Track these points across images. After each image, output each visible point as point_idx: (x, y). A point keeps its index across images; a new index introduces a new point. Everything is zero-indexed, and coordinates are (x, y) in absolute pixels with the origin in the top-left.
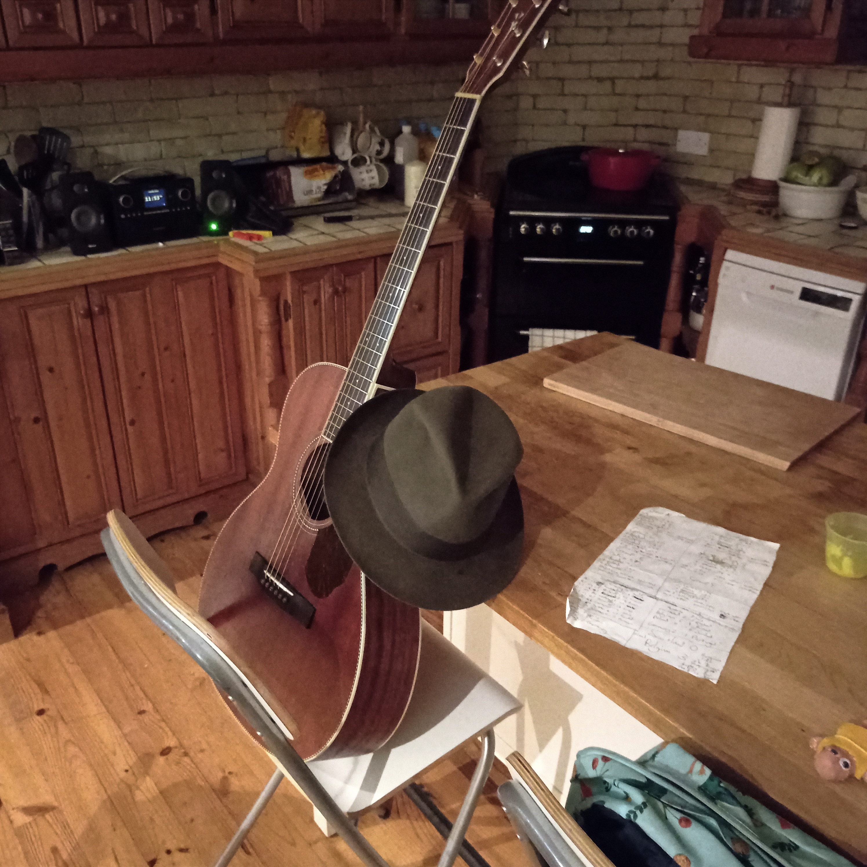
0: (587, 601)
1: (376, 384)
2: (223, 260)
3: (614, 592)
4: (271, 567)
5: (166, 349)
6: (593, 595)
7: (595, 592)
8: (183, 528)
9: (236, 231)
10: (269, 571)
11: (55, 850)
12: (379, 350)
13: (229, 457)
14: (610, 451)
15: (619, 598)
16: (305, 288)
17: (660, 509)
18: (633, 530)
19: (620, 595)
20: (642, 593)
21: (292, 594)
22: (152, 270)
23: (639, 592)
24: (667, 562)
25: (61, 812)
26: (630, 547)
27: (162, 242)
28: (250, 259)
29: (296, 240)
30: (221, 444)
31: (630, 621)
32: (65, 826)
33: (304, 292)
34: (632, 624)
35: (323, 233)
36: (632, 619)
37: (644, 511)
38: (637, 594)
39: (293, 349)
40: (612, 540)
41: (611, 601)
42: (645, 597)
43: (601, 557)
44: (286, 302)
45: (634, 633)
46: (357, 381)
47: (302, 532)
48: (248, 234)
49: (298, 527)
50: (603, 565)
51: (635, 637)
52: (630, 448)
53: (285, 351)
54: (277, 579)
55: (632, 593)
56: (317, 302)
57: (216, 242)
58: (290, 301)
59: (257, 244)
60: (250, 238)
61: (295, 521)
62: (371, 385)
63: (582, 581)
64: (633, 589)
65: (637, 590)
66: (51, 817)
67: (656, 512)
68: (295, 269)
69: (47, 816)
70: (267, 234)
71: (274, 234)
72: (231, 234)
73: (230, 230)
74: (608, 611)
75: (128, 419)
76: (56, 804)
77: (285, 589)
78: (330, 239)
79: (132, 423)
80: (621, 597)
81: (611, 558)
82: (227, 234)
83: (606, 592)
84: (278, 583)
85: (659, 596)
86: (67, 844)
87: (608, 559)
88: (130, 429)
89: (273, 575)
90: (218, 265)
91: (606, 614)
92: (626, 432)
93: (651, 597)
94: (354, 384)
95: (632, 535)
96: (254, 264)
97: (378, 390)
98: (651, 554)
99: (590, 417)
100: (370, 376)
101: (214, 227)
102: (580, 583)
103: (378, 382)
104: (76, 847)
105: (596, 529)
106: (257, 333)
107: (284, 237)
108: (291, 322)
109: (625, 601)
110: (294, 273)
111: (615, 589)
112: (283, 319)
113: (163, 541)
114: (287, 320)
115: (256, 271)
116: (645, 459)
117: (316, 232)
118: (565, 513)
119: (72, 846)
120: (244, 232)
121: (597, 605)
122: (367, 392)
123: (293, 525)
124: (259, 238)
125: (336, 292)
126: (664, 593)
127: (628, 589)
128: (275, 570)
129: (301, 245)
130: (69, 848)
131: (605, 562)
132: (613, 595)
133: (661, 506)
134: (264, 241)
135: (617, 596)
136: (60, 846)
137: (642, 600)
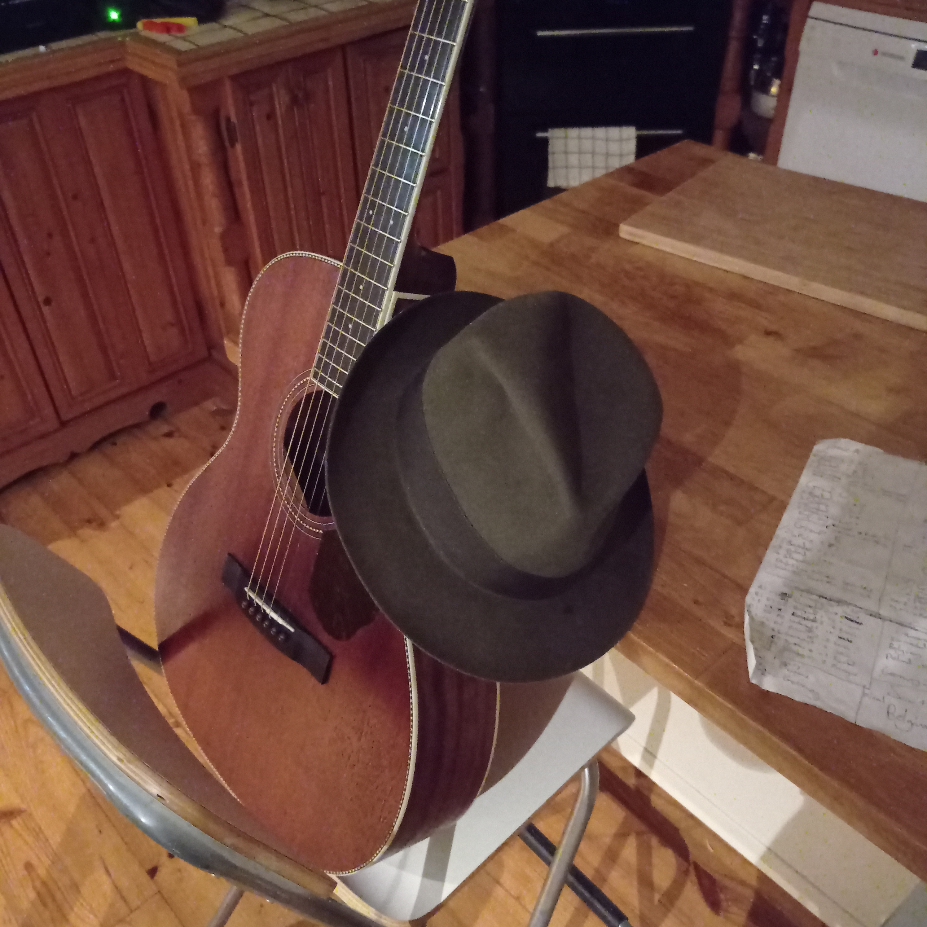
0: (773, 634)
1: (394, 293)
2: (133, 65)
3: (811, 611)
4: (255, 581)
5: (75, 197)
6: (779, 620)
7: (782, 613)
8: (137, 426)
9: (145, 20)
10: (253, 589)
11: (29, 866)
12: (396, 231)
13: (182, 331)
14: (740, 340)
15: (822, 623)
16: (252, 98)
17: (844, 442)
18: (811, 485)
19: (821, 615)
20: (856, 609)
21: (292, 630)
22: (37, 87)
23: (851, 607)
24: (877, 542)
25: (30, 815)
26: (814, 517)
27: (43, 43)
28: (171, 61)
29: (231, 27)
30: (169, 316)
31: (851, 669)
32: (38, 833)
33: (252, 104)
34: (856, 675)
35: (267, 15)
36: (853, 664)
37: (820, 448)
38: (848, 611)
39: (245, 183)
40: (783, 507)
41: (810, 630)
42: (863, 617)
43: (775, 542)
44: (228, 119)
45: (864, 694)
46: (361, 287)
47: (297, 532)
48: (163, 24)
49: (290, 525)
50: (781, 557)
51: (866, 700)
52: (768, 333)
53: (236, 190)
54: (267, 602)
55: (840, 610)
56: (271, 116)
57: (119, 39)
58: (234, 119)
59: (177, 38)
60: (167, 28)
61: (283, 514)
62: (387, 293)
63: (757, 594)
64: (840, 602)
65: (848, 604)
66: (19, 823)
67: (838, 448)
68: (235, 71)
69: (14, 822)
70: (190, 22)
71: (201, 21)
72: (140, 25)
73: (138, 20)
74: (811, 651)
75: (41, 299)
76: (23, 806)
77: (280, 621)
78: (278, 23)
79: (48, 301)
80: (825, 619)
81: (790, 543)
82: (134, 26)
83: (799, 613)
84: (268, 611)
85: (884, 612)
86: (44, 858)
87: (785, 546)
88: (46, 310)
89: (260, 595)
90: (126, 72)
91: (809, 657)
92: (756, 305)
93: (871, 615)
94: (357, 292)
95: (811, 494)
96: (175, 67)
97: (399, 303)
98: (850, 529)
99: (697, 284)
100: (383, 277)
101: (114, 15)
102: (753, 599)
103: (398, 287)
104: (56, 859)
105: (752, 488)
106: (195, 167)
107: (214, 25)
108: (239, 147)
109: (834, 628)
110: (234, 78)
111: (812, 604)
112: (227, 144)
113: (115, 444)
114: (233, 145)
115: (183, 80)
116: (798, 351)
117: (258, 14)
118: (699, 461)
119: (50, 860)
120: (159, 20)
121: (792, 640)
122: (380, 307)
123: (281, 521)
124: (180, 28)
125: (295, 100)
126: (891, 606)
127: (832, 603)
128: (262, 589)
129: (240, 35)
130: (47, 862)
131: (783, 552)
132: (812, 617)
133: (845, 437)
134: (187, 33)
135: (818, 617)
136: (35, 861)
137: (860, 624)
